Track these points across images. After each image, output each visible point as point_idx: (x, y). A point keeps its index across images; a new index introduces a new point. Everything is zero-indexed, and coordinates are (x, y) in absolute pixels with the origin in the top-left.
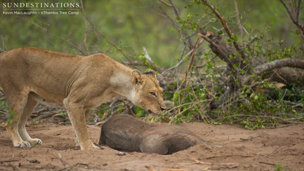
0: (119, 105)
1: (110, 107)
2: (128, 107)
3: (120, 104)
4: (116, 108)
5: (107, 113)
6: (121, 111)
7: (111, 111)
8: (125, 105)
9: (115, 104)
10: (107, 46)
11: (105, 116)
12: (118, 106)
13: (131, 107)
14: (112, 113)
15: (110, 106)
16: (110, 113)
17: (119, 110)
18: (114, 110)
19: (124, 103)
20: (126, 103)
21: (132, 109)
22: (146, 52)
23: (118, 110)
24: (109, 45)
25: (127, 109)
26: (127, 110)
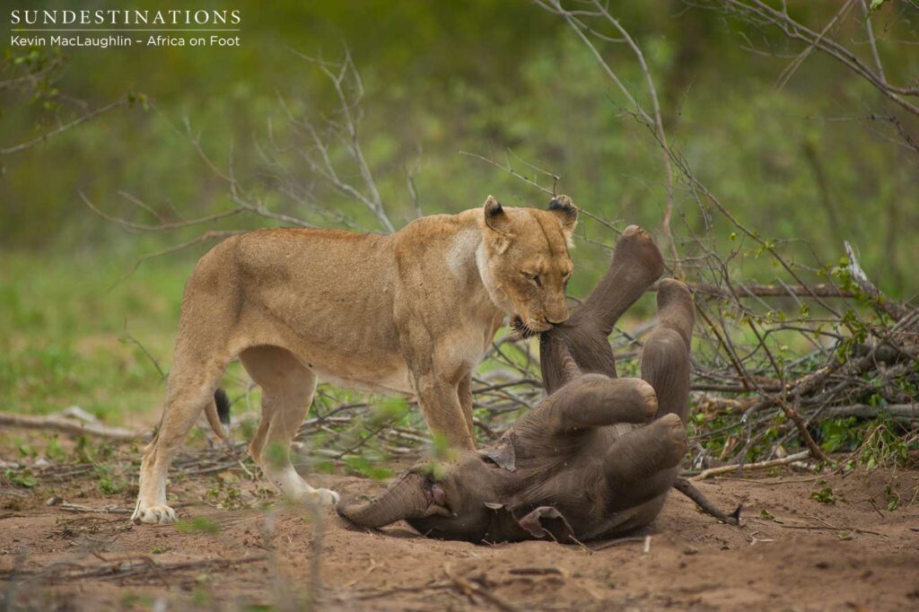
0: (769, 417)
1: (743, 424)
2: (798, 423)
3: (771, 412)
4: (761, 426)
5: (734, 441)
6: (776, 433)
7: (745, 437)
8: (788, 416)
9: (756, 414)
10: (733, 237)
11: (728, 448)
12: (768, 421)
13: (805, 424)
14: (748, 441)
15: (744, 419)
16: (742, 439)
17: (770, 433)
18: (754, 432)
19: (786, 411)
20: (791, 411)
21: (808, 427)
22: (853, 256)
23: (767, 432)
24: (737, 234)
25: (796, 428)
26: (794, 432)
